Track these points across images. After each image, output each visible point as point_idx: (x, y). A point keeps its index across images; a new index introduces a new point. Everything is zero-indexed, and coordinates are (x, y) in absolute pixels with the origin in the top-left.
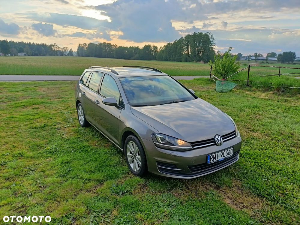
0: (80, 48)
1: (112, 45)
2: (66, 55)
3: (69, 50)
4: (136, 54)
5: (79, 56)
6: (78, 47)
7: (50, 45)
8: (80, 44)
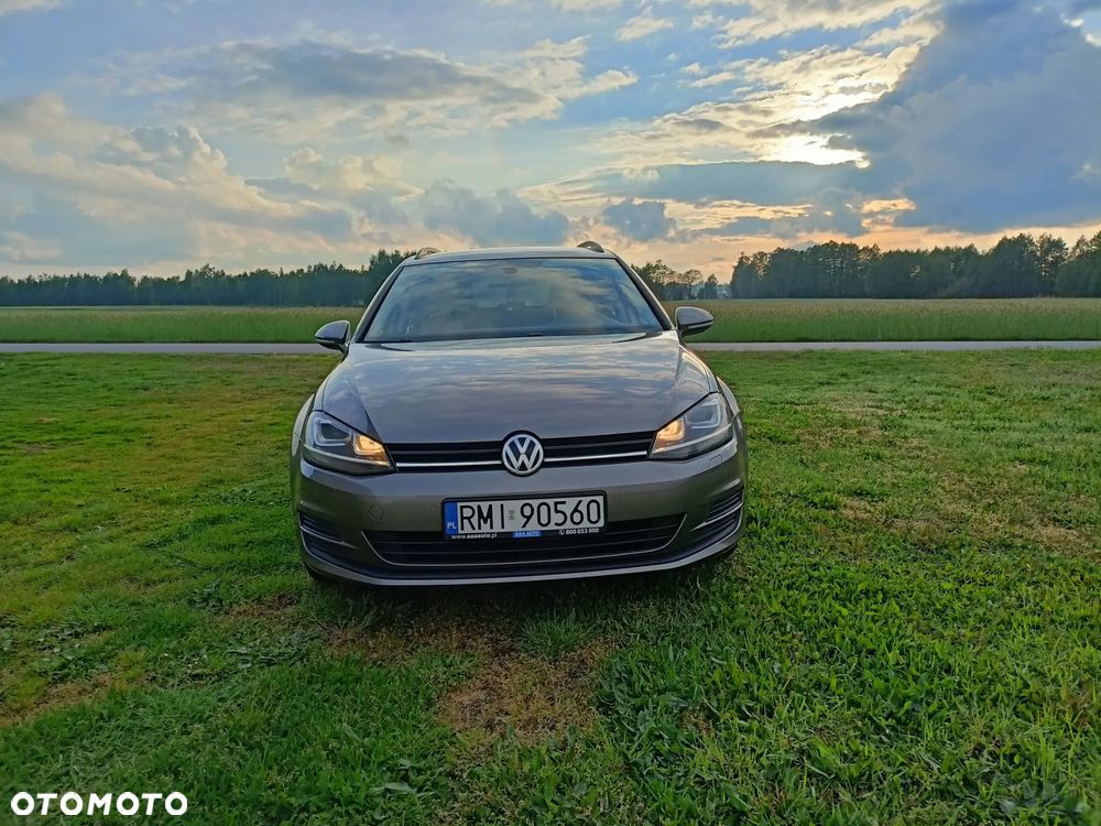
0: (743, 269)
1: (860, 251)
2: (692, 297)
3: (705, 280)
4: (960, 275)
5: (735, 296)
6: (736, 268)
7: (645, 265)
8: (741, 258)
